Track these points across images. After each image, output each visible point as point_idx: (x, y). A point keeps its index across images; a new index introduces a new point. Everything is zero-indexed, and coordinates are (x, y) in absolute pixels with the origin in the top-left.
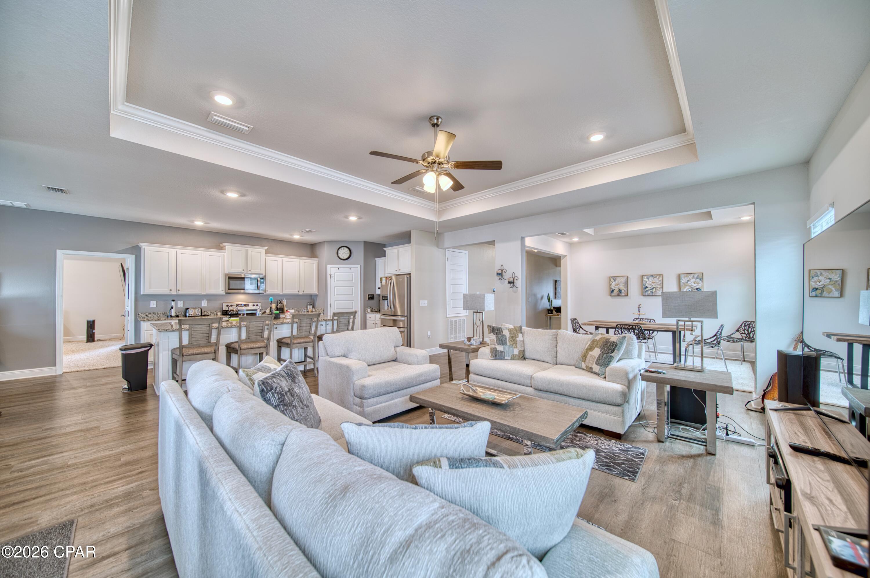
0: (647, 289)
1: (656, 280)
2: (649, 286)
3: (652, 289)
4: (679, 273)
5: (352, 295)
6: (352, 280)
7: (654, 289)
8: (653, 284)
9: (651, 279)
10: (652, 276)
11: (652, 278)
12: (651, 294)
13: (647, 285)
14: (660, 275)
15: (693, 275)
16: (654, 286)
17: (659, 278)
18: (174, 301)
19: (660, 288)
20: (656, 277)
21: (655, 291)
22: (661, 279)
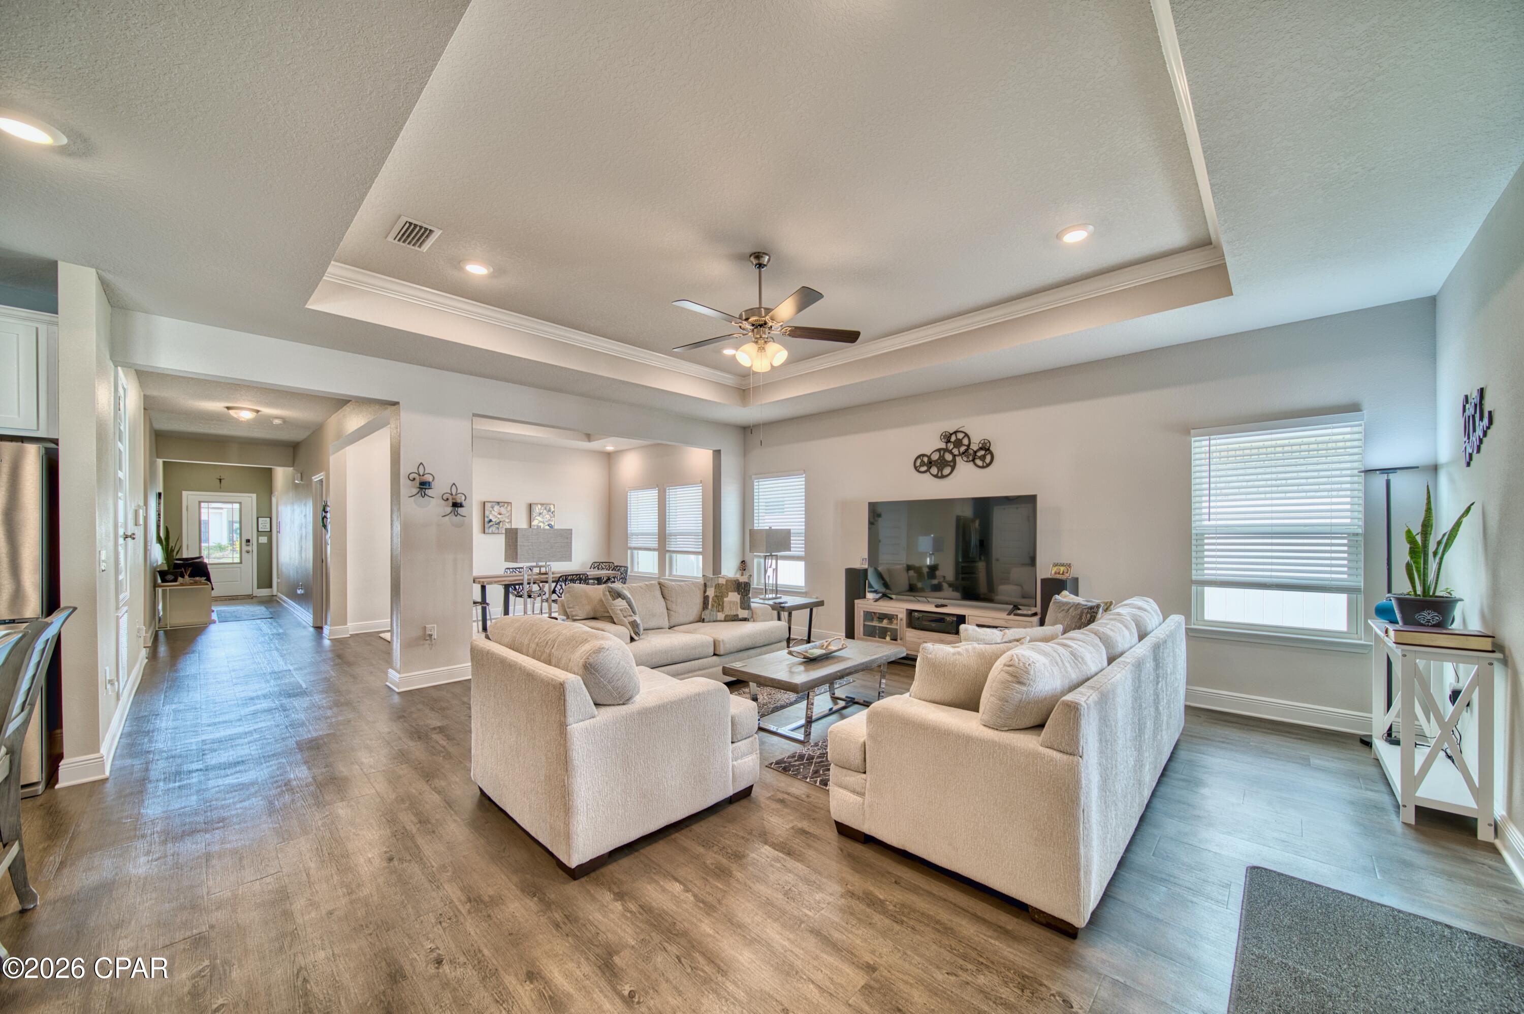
0: (491, 523)
1: (503, 510)
2: (494, 520)
3: (498, 523)
4: (531, 502)
7: (501, 524)
8: (499, 516)
9: (496, 508)
10: (498, 503)
11: (498, 507)
12: (496, 532)
13: (491, 517)
14: (508, 502)
15: (545, 506)
16: (500, 519)
17: (506, 507)
19: (507, 522)
20: (503, 506)
21: (502, 527)
22: (509, 508)
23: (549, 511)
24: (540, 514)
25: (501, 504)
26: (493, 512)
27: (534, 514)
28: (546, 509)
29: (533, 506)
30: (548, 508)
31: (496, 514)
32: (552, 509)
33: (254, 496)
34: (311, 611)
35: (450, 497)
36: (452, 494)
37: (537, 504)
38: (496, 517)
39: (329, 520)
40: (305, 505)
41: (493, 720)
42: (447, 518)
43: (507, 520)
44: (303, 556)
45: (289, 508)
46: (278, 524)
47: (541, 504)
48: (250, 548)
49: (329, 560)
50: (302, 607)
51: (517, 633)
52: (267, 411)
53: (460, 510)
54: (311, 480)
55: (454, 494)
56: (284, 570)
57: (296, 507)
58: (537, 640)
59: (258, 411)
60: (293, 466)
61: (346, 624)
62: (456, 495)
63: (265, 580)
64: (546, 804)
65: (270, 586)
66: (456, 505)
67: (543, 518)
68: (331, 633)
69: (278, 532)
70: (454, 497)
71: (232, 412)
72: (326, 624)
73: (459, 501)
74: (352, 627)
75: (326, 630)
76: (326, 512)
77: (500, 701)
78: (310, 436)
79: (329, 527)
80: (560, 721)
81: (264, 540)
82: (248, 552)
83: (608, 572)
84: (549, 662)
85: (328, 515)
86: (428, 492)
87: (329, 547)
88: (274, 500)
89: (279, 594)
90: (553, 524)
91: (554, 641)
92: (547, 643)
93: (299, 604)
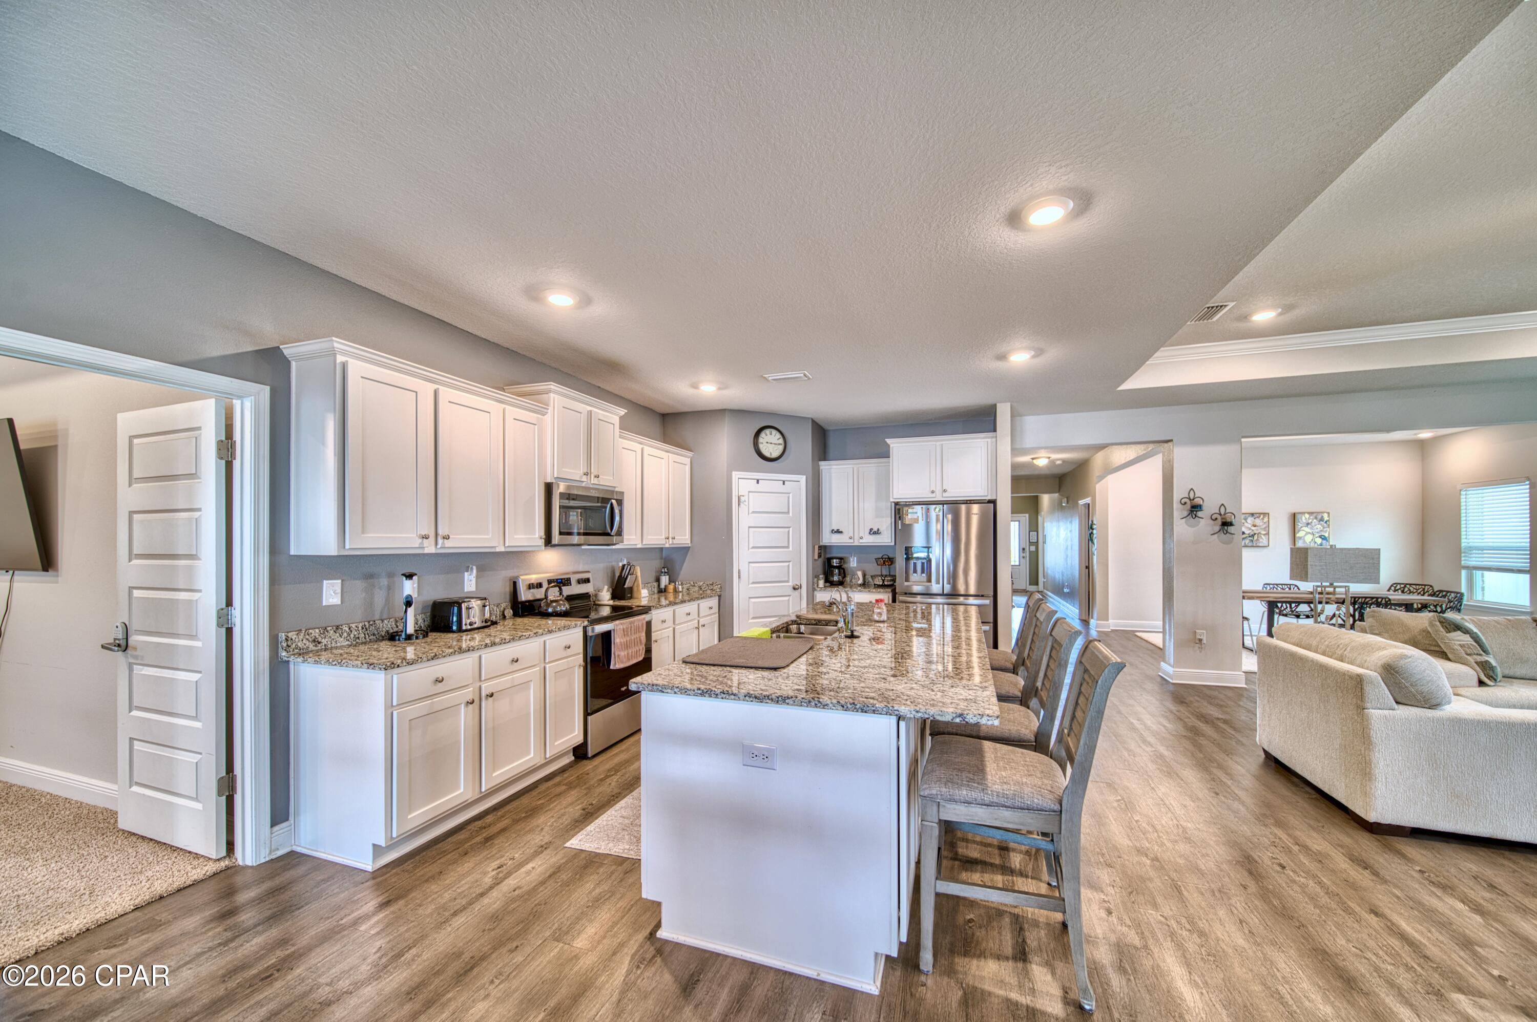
1: (1258, 522)
2: (1247, 532)
3: (1253, 536)
4: (1293, 511)
5: (788, 547)
6: (788, 513)
7: (1256, 537)
8: (1253, 528)
9: (1250, 520)
10: (1252, 514)
11: (1253, 518)
12: (1250, 544)
14: (1264, 514)
15: (1315, 515)
16: (1256, 532)
17: (1263, 519)
18: (409, 576)
19: (1264, 535)
20: (1259, 517)
21: (1257, 540)
22: (1266, 519)
23: (1322, 520)
24: (1308, 524)
25: (1255, 516)
26: (1246, 524)
27: (1299, 525)
28: (1316, 518)
29: (1298, 516)
30: (1319, 517)
31: (1250, 526)
32: (1326, 518)
33: (1027, 515)
34: (1077, 605)
35: (1219, 517)
36: (1220, 514)
37: (1303, 513)
38: (1250, 529)
39: (1095, 536)
40: (1071, 522)
41: (1282, 699)
42: (1216, 535)
43: (1263, 532)
44: (1069, 562)
45: (1055, 524)
46: (1044, 536)
47: (1308, 513)
48: (1024, 555)
49: (1095, 567)
50: (1067, 602)
51: (1304, 636)
52: (1054, 456)
53: (1231, 529)
54: (1078, 503)
55: (1223, 513)
56: (1049, 572)
57: (1061, 524)
58: (1327, 643)
59: (1049, 458)
60: (1059, 492)
61: (1108, 620)
62: (1225, 514)
63: (1034, 580)
64: (1340, 767)
65: (1037, 584)
66: (1226, 524)
67: (1311, 528)
68: (1097, 626)
69: (1044, 542)
70: (1223, 517)
71: (1035, 461)
72: (1092, 618)
73: (1229, 520)
74: (1113, 623)
75: (1093, 622)
76: (1093, 529)
77: (1289, 685)
78: (1074, 469)
79: (1095, 541)
80: (1357, 703)
81: (1033, 548)
82: (1023, 557)
83: (1420, 597)
84: (1341, 660)
85: (1095, 532)
86: (1200, 514)
87: (1095, 557)
88: (1040, 518)
89: (1045, 591)
90: (1326, 535)
91: (1347, 645)
92: (1338, 646)
93: (1064, 600)
